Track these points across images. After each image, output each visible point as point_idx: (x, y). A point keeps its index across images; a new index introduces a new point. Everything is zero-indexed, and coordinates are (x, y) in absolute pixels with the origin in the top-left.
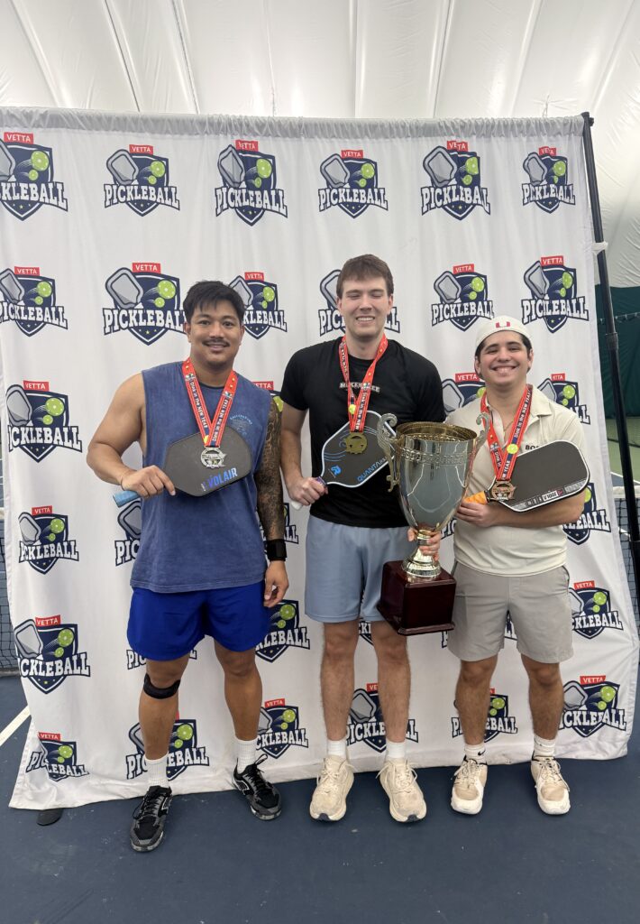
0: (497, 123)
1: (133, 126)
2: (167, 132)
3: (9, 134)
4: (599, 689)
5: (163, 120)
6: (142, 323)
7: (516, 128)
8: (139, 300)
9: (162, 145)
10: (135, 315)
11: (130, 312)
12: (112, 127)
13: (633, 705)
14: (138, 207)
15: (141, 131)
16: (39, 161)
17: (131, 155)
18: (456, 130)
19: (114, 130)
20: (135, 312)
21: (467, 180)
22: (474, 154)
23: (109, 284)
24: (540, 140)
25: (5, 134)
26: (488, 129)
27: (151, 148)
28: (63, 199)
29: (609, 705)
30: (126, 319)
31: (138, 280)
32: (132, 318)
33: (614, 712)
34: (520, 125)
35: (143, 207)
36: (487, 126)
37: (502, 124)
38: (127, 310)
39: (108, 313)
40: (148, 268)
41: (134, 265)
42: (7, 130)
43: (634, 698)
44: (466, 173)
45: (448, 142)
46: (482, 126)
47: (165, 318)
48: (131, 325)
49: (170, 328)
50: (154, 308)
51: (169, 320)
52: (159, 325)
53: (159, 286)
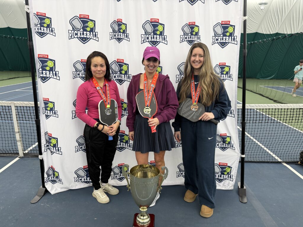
4: (225, 168)
6: (82, 36)
8: (81, 28)
10: (80, 33)
11: (78, 32)
13: (236, 174)
20: (80, 32)
23: (71, 21)
29: (228, 173)
30: (76, 34)
31: (81, 20)
32: (79, 34)
33: (229, 176)
38: (77, 31)
39: (70, 32)
40: (85, 16)
41: (80, 15)
43: (236, 172)
47: (90, 35)
48: (78, 36)
49: (92, 39)
50: (87, 31)
51: (92, 36)
52: (88, 37)
53: (89, 23)
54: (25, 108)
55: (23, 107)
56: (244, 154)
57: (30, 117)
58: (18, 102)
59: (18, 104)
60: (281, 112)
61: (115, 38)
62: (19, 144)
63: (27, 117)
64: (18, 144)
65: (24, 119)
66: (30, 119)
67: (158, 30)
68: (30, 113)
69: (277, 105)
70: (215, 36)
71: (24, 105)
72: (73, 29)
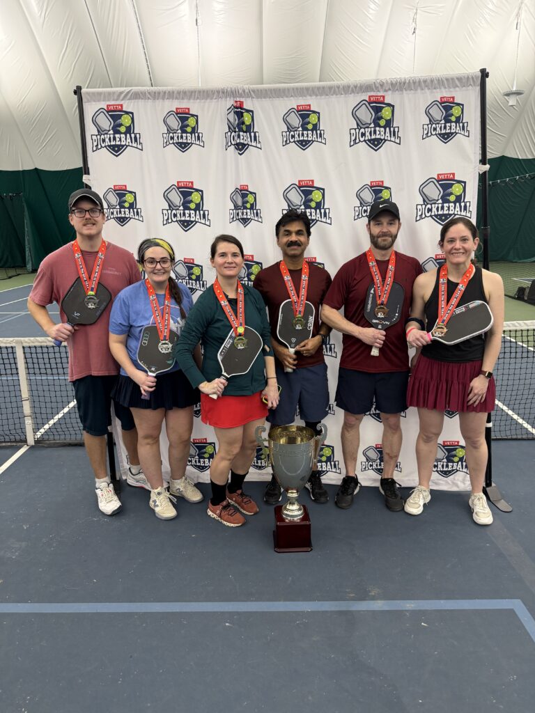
0: (407, 81)
1: (178, 95)
2: (198, 98)
3: (110, 105)
4: (455, 449)
5: (195, 92)
6: (183, 218)
7: (423, 84)
8: (181, 205)
9: (195, 107)
10: (179, 213)
14: (181, 146)
15: (183, 99)
16: (126, 120)
17: (177, 114)
18: (377, 88)
19: (167, 99)
20: (179, 211)
21: (382, 123)
22: (389, 105)
23: (166, 194)
24: (442, 92)
25: (107, 106)
26: (400, 86)
27: (189, 109)
28: (140, 143)
30: (175, 215)
31: (180, 191)
32: (178, 215)
34: (425, 81)
35: (183, 146)
36: (400, 83)
37: (411, 81)
39: (165, 212)
40: (186, 184)
41: (178, 182)
42: (108, 103)
44: (382, 118)
45: (370, 97)
46: (396, 84)
47: (195, 215)
48: (178, 219)
50: (190, 209)
51: (198, 217)
52: (192, 219)
54: (39, 350)
55: (35, 347)
57: (48, 366)
58: (26, 339)
59: (26, 342)
60: (528, 336)
61: (239, 219)
62: (29, 423)
63: (42, 366)
64: (26, 422)
65: (37, 371)
66: (49, 371)
67: (311, 200)
68: (49, 359)
69: (519, 324)
70: (425, 203)
71: (37, 344)
72: (170, 206)
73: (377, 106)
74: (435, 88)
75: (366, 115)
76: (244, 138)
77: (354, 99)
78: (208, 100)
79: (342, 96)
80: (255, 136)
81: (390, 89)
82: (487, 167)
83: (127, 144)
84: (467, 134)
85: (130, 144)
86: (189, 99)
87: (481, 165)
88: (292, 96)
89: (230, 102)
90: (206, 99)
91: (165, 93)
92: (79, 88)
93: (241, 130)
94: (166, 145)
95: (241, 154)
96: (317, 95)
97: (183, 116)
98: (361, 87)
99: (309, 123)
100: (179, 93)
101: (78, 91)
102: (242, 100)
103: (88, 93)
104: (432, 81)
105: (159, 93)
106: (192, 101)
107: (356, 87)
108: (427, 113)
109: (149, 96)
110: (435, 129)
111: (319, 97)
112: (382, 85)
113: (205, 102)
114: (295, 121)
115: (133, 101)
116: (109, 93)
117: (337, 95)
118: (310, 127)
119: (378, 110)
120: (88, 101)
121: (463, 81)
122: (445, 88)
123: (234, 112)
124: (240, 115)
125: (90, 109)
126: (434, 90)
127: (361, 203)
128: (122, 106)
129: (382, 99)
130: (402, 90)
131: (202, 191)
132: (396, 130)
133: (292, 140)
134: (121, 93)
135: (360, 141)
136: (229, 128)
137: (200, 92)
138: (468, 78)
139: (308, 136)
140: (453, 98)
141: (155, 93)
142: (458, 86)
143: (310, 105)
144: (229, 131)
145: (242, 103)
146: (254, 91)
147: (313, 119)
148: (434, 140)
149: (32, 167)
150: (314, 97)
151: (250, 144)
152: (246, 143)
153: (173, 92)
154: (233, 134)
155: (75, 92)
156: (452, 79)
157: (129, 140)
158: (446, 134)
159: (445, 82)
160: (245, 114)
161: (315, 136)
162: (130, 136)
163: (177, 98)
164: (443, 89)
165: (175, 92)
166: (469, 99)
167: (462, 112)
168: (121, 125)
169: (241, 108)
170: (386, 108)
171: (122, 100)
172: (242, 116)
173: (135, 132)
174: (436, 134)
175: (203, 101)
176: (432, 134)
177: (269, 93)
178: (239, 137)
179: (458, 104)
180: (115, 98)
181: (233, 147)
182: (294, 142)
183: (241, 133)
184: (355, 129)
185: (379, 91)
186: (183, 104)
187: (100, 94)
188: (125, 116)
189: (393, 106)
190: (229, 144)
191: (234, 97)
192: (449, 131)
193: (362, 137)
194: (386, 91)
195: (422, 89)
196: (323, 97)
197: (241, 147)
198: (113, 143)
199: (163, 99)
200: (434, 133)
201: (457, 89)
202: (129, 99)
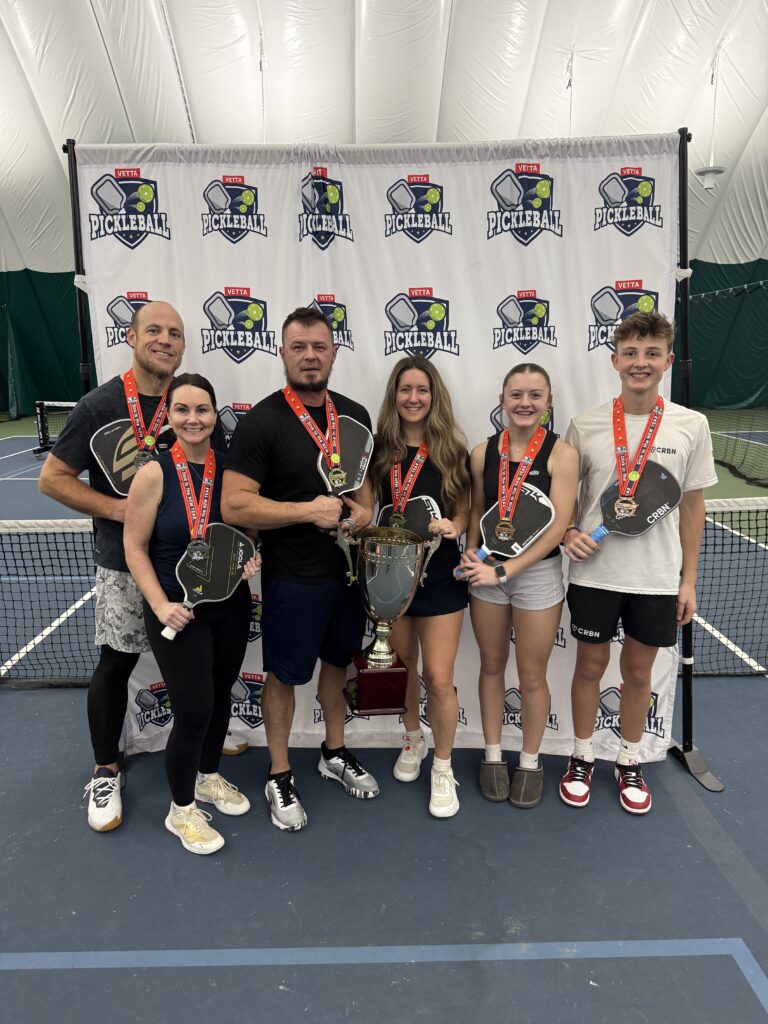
0: (573, 143)
1: (226, 157)
2: (257, 162)
3: (120, 170)
5: (253, 152)
6: (234, 343)
7: (596, 149)
8: (231, 322)
9: (252, 176)
10: (227, 335)
11: (224, 332)
12: (208, 159)
13: (672, 714)
14: (230, 234)
15: (234, 162)
16: (145, 194)
17: (224, 185)
18: (528, 152)
19: (210, 162)
20: (228, 333)
21: (537, 203)
22: (546, 177)
23: (207, 306)
24: (623, 160)
25: (116, 170)
26: (562, 150)
27: (242, 178)
28: (166, 228)
29: (648, 714)
30: (221, 339)
31: (229, 303)
32: (225, 339)
33: (653, 720)
34: (599, 144)
35: (234, 234)
36: (562, 147)
37: (579, 144)
38: (222, 331)
39: (206, 333)
40: (239, 292)
41: (226, 289)
42: (117, 166)
43: (672, 708)
44: (535, 196)
45: (517, 165)
46: (556, 147)
47: (253, 339)
48: (224, 345)
49: (257, 349)
50: (244, 329)
51: (258, 341)
52: (248, 345)
53: (249, 309)
56: (689, 656)
67: (428, 318)
70: (598, 324)
72: (212, 324)
73: (528, 180)
74: (613, 155)
75: (512, 192)
76: (328, 224)
77: (495, 169)
78: (273, 166)
79: (476, 163)
80: (344, 222)
81: (547, 155)
82: (688, 272)
83: (148, 230)
84: (659, 223)
85: (152, 230)
86: (244, 163)
87: (679, 269)
88: (401, 162)
89: (306, 169)
90: (270, 163)
91: (206, 152)
92: (71, 143)
93: (323, 212)
94: (207, 231)
95: (323, 249)
96: (438, 162)
97: (235, 189)
98: (504, 151)
99: (426, 202)
100: (228, 153)
101: (69, 147)
102: (324, 165)
103: (84, 151)
104: (609, 144)
105: (197, 153)
106: (247, 166)
107: (497, 150)
108: (602, 191)
109: (182, 157)
110: (612, 215)
111: (441, 164)
112: (536, 148)
113: (267, 168)
114: (405, 199)
115: (157, 163)
116: (119, 152)
117: (468, 161)
118: (428, 208)
119: (528, 185)
120: (85, 163)
121: (653, 145)
122: (628, 155)
123: (315, 186)
124: (321, 188)
125: (88, 176)
126: (613, 158)
127: (504, 323)
128: (138, 171)
129: (535, 168)
130: (565, 157)
131: (265, 303)
132: (556, 214)
133: (399, 228)
134: (138, 151)
135: (502, 230)
136: (305, 207)
137: (260, 152)
138: (662, 140)
139: (424, 222)
140: (640, 169)
141: (190, 152)
142: (646, 153)
143: (427, 176)
144: (305, 212)
145: (324, 170)
146: (343, 153)
147: (432, 196)
148: (611, 230)
149: (19, 268)
150: (434, 164)
151: (336, 232)
152: (330, 230)
153: (219, 152)
154: (310, 217)
155: (65, 149)
156: (639, 142)
157: (150, 224)
158: (629, 222)
159: (629, 147)
160: (329, 187)
161: (435, 222)
162: (152, 217)
163: (224, 161)
164: (625, 157)
165: (222, 152)
166: (662, 172)
167: (653, 191)
168: (138, 200)
169: (324, 178)
170: (543, 182)
171: (139, 162)
172: (325, 190)
173: (159, 211)
174: (614, 223)
175: (265, 166)
176: (607, 223)
177: (366, 156)
178: (320, 221)
179: (648, 179)
180: (128, 157)
181: (310, 236)
182: (403, 230)
183: (324, 217)
184: (496, 213)
185: (531, 157)
186: (234, 171)
187: (104, 152)
188: (144, 186)
189: (552, 180)
190: (305, 232)
191: (312, 162)
192: (634, 218)
193: (506, 224)
194: (541, 157)
195: (594, 156)
196: (447, 164)
197: (323, 238)
198: (126, 228)
199: (203, 162)
200: (610, 221)
201: (646, 156)
202: (150, 161)
